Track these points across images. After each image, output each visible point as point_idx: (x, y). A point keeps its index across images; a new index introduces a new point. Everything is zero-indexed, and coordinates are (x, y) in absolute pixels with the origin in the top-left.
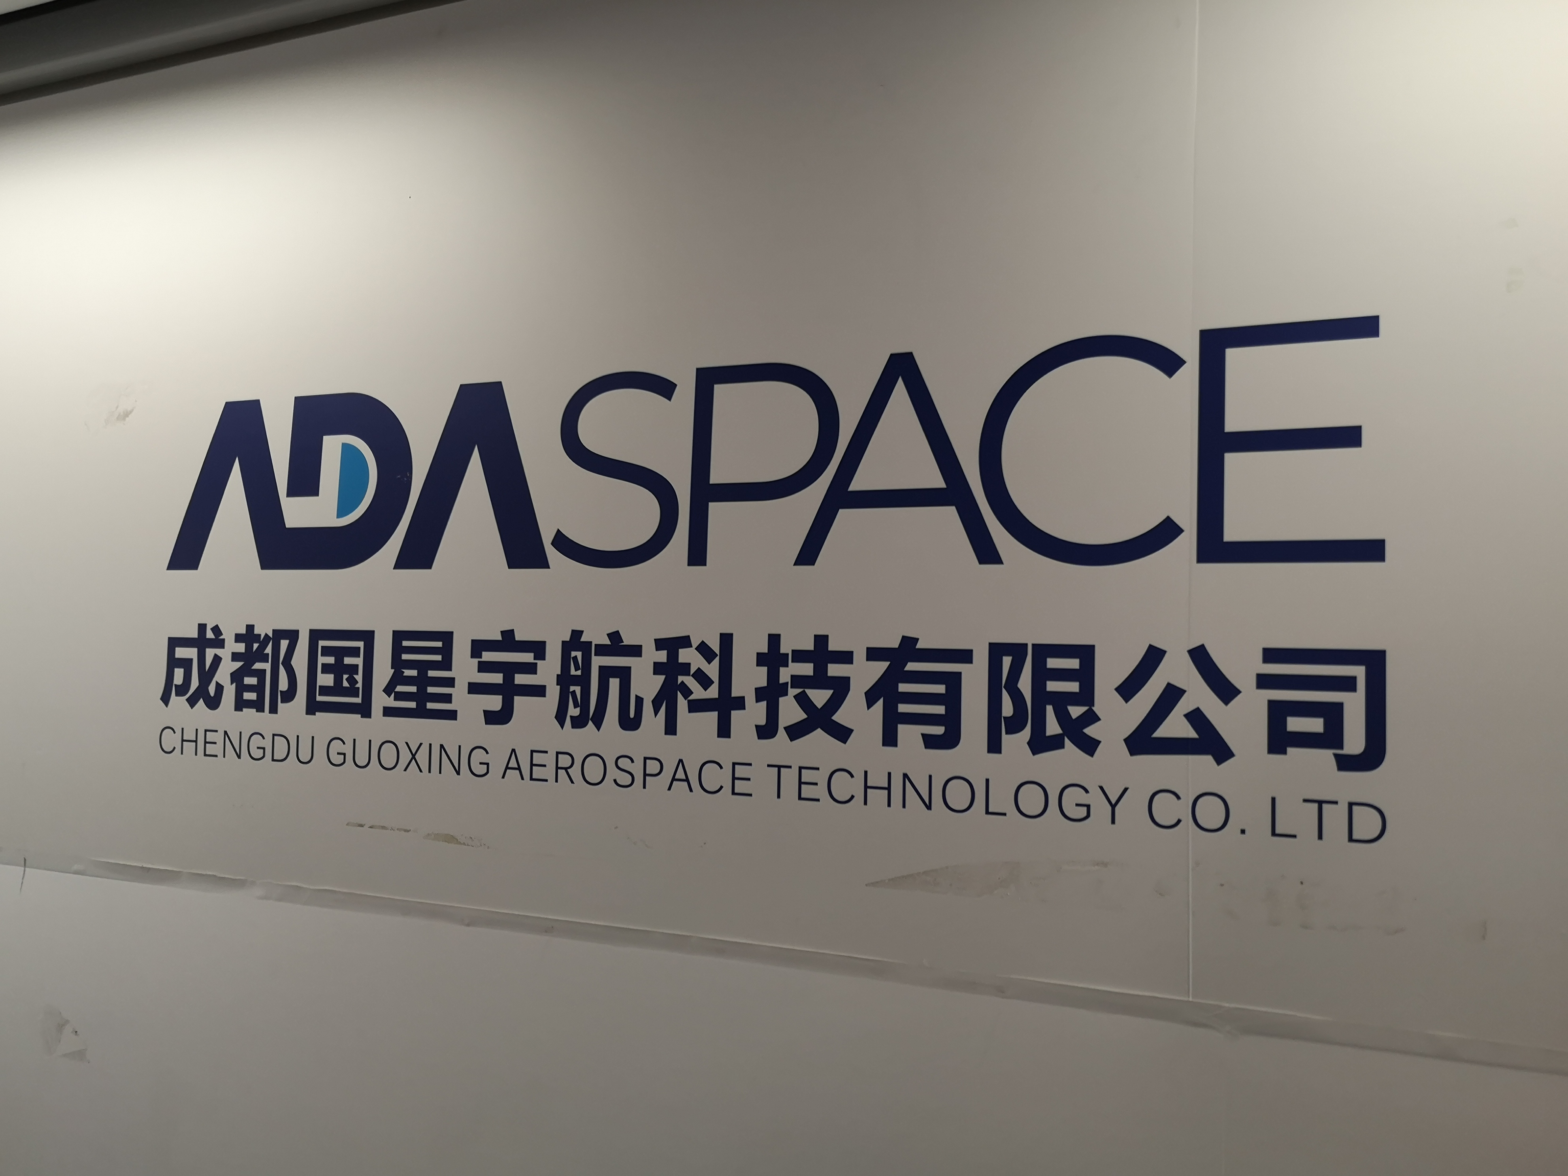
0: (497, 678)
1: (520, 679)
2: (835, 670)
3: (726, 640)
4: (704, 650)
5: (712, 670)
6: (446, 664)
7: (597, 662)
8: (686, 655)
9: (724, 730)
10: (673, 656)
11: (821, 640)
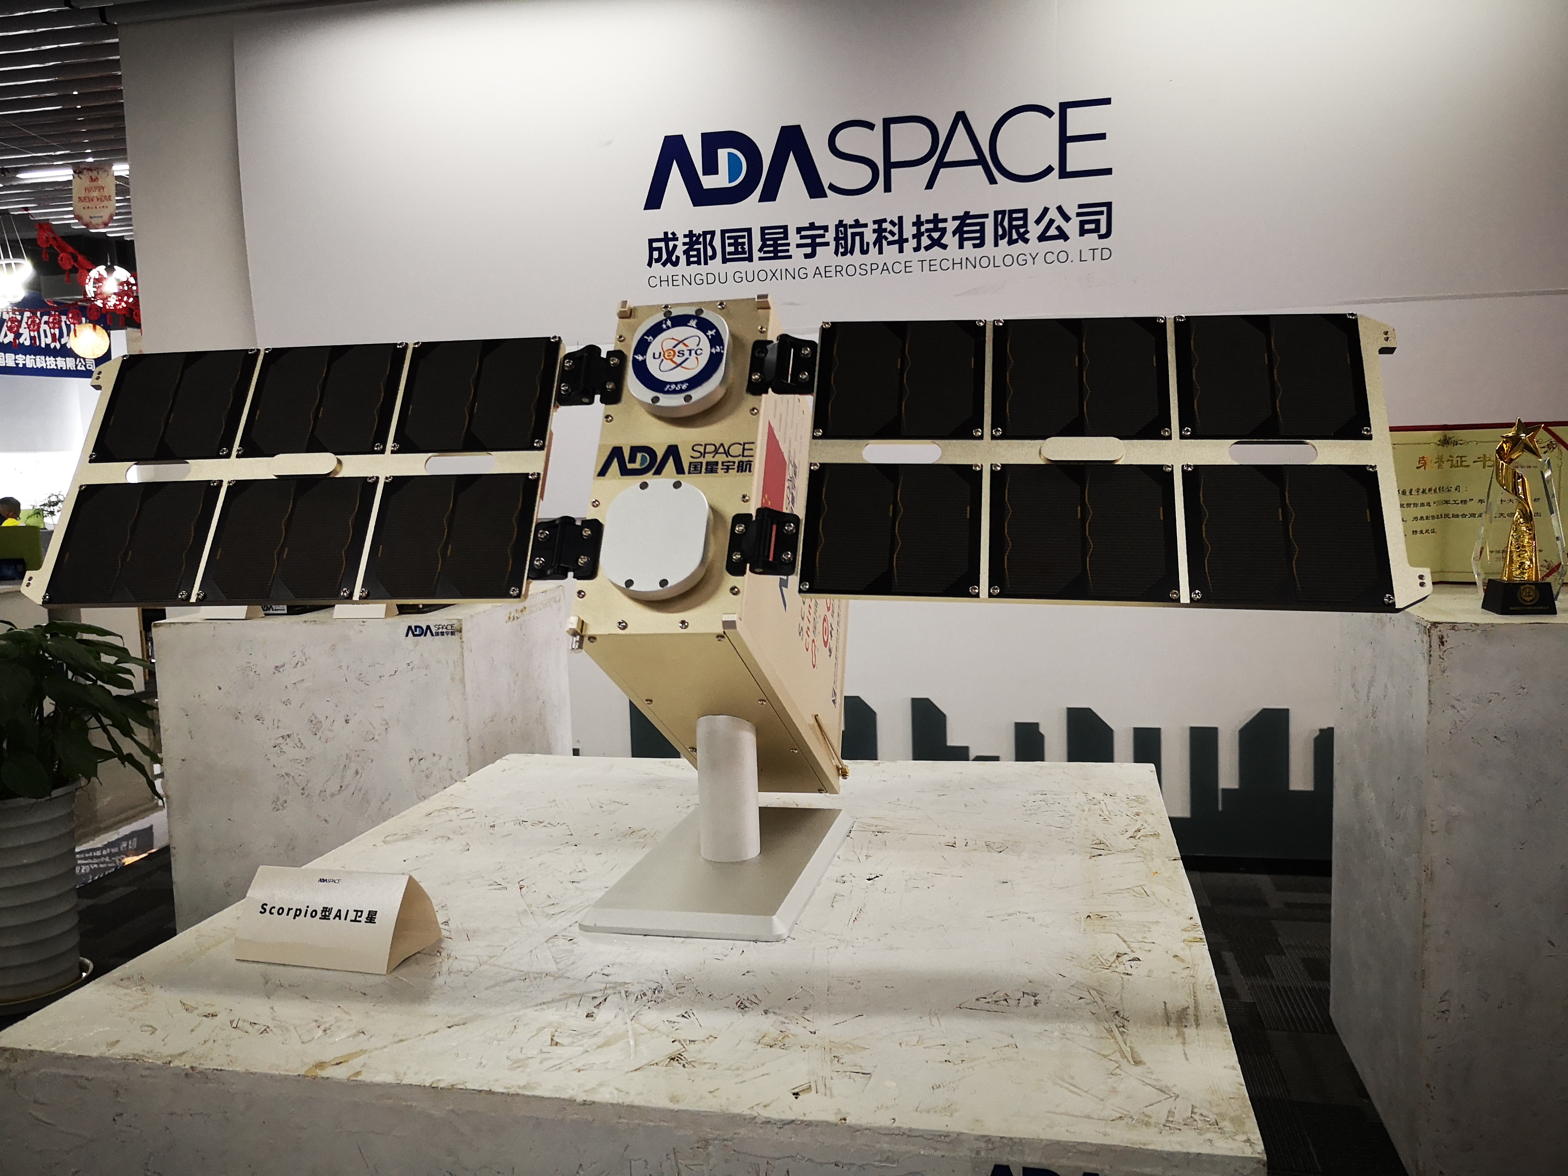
0: (809, 241)
1: (818, 240)
2: (941, 225)
3: (900, 218)
4: (892, 223)
5: (896, 230)
6: (786, 238)
7: (850, 231)
8: (884, 225)
9: (901, 250)
10: (880, 226)
11: (936, 215)
